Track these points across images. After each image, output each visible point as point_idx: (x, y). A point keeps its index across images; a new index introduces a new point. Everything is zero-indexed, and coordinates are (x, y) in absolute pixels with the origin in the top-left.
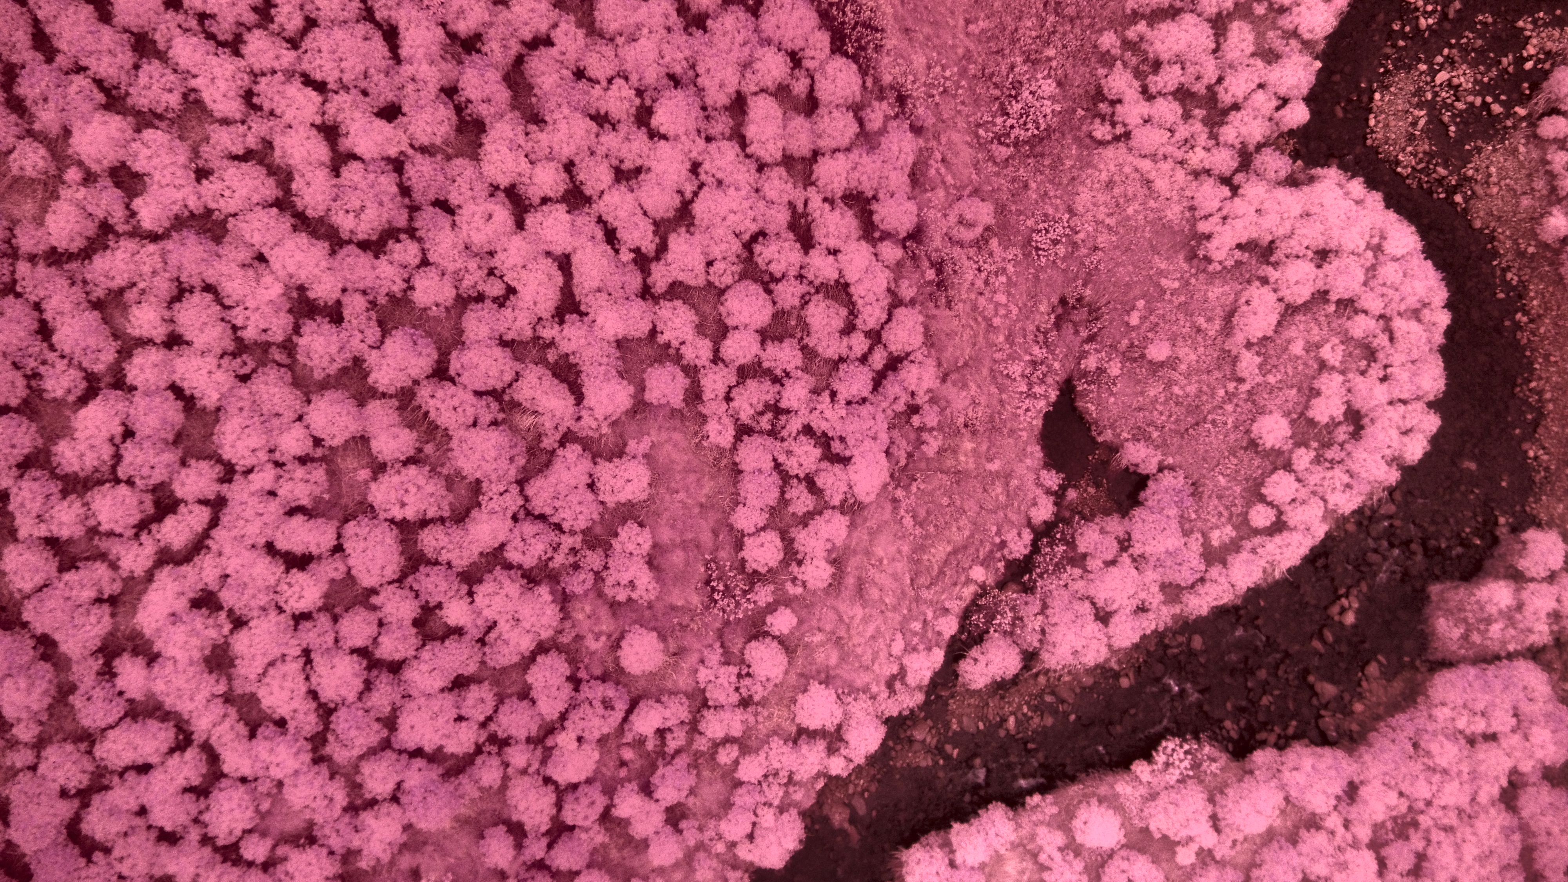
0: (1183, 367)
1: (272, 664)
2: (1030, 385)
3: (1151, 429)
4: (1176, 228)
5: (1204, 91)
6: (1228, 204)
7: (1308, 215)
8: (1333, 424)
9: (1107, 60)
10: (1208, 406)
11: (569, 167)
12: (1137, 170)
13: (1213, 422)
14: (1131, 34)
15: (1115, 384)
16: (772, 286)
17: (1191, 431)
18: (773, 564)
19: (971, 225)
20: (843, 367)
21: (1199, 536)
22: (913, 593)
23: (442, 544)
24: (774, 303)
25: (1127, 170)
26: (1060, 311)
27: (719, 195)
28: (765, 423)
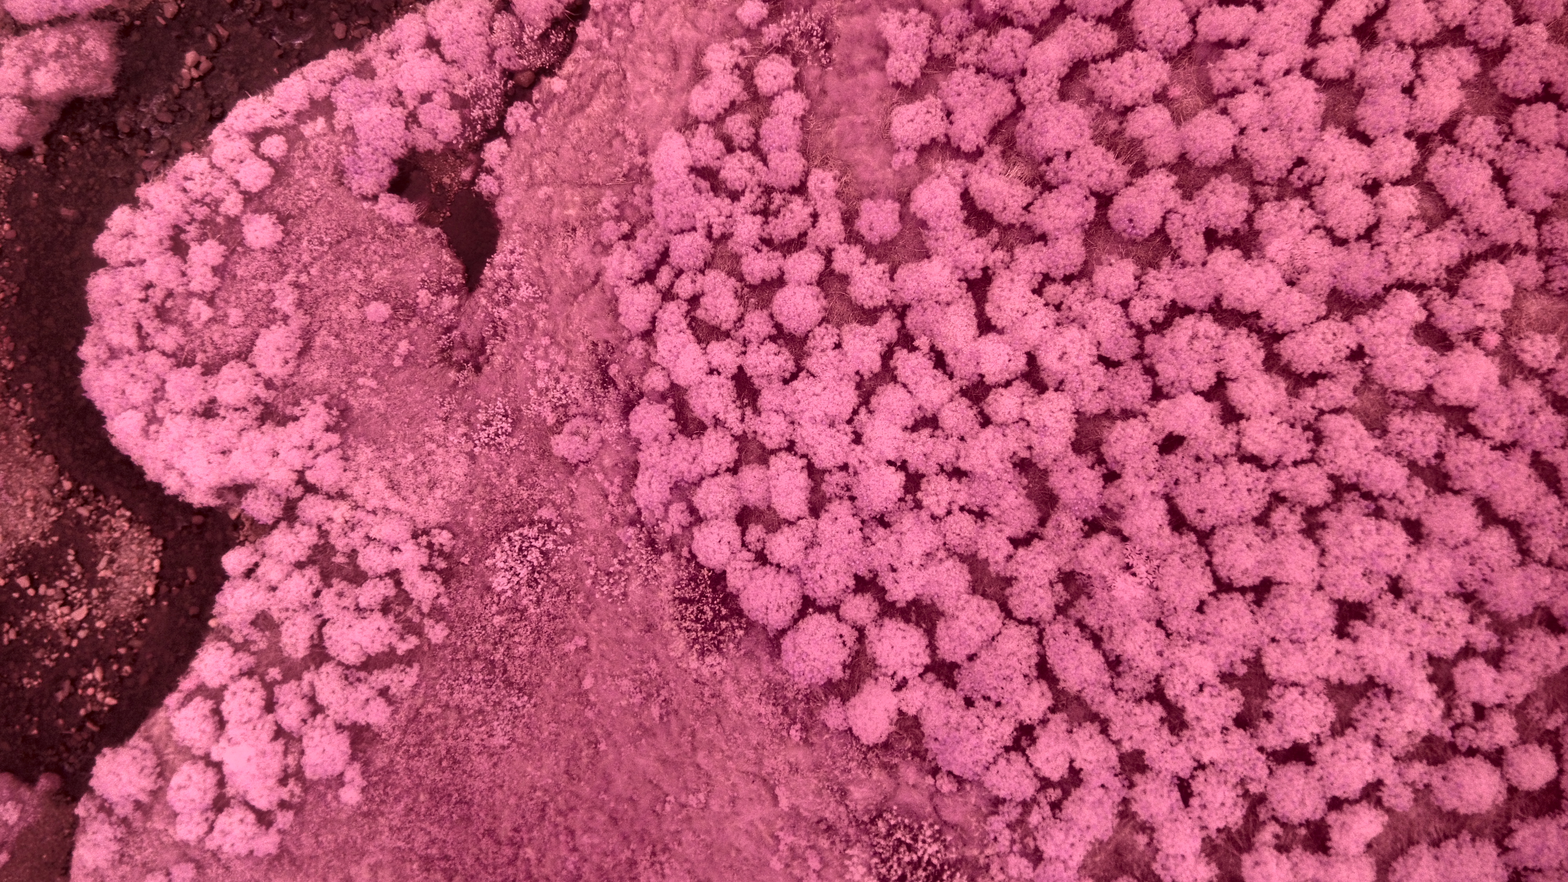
0: (353, 298)
2: (510, 277)
3: (385, 236)
4: (361, 439)
5: (335, 581)
6: (309, 462)
7: (223, 453)
8: (201, 239)
9: (437, 613)
10: (329, 257)
11: (985, 421)
12: (404, 499)
13: (322, 243)
14: (413, 641)
15: (423, 281)
16: (774, 332)
17: (345, 234)
18: (763, 62)
19: (575, 434)
20: (700, 263)
21: (337, 127)
22: (624, 65)
23: (1094, 38)
24: (771, 316)
25: (415, 498)
26: (481, 358)
27: (832, 410)
28: (778, 199)
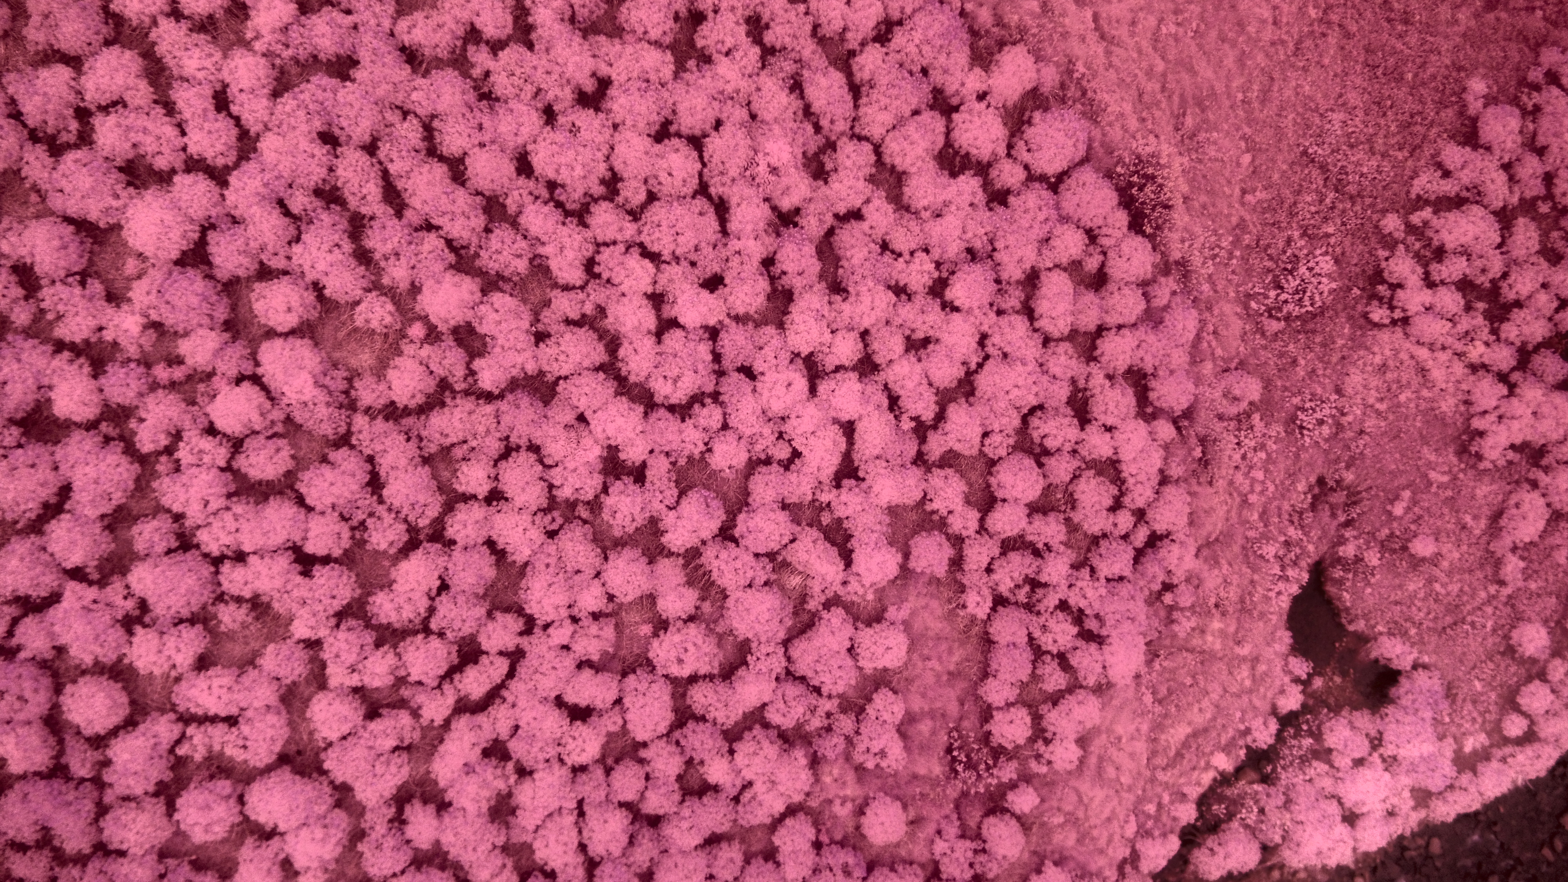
0: (1445, 564)
1: (550, 815)
2: (1283, 568)
3: (1408, 624)
4: (1449, 421)
5: (1487, 285)
6: (1505, 403)
9: (1389, 242)
10: (1468, 607)
11: (865, 336)
12: (1412, 357)
13: (1472, 624)
14: (1416, 219)
15: (1373, 575)
16: (1044, 460)
17: (1449, 631)
18: (1021, 741)
19: (1236, 399)
20: (1104, 543)
21: (1452, 741)
22: (1148, 773)
23: (710, 700)
24: (1045, 476)
25: (1403, 355)
26: (1316, 490)
27: (1004, 369)
28: (1022, 596)
